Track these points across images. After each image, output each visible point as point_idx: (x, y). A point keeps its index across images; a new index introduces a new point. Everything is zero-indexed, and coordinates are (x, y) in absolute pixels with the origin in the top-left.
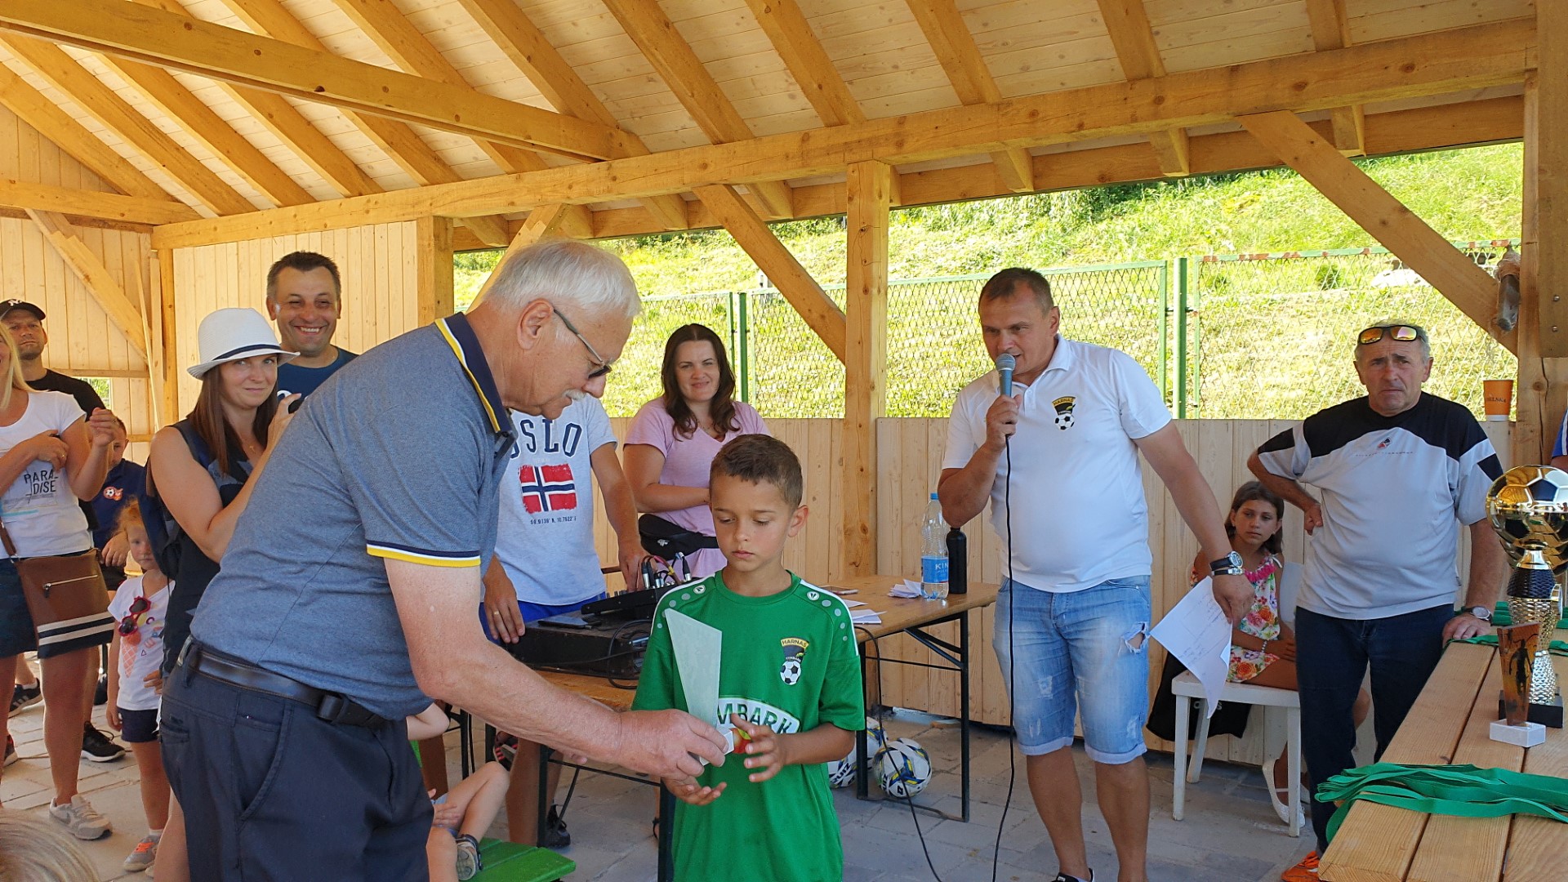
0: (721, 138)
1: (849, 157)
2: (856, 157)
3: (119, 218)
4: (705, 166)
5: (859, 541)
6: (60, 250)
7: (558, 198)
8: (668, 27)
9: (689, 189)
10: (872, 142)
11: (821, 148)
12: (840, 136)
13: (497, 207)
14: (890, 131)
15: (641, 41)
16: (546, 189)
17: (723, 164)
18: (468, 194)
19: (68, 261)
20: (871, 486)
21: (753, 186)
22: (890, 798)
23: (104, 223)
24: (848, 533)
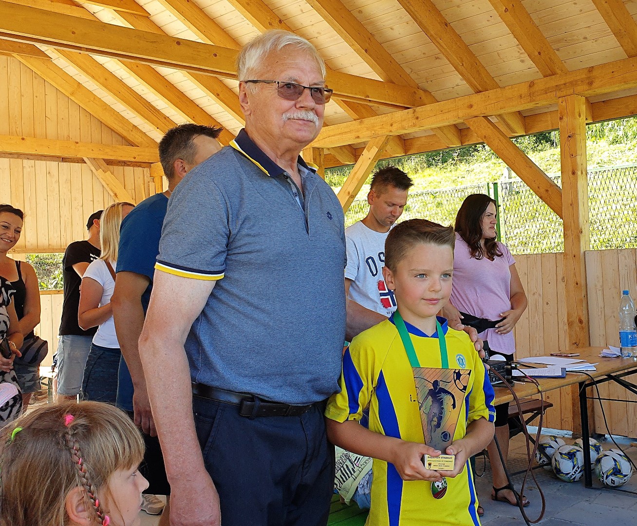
0: (480, 89)
1: (559, 94)
2: (564, 93)
3: (133, 160)
4: (471, 106)
5: (578, 329)
6: (102, 181)
7: (385, 132)
8: (446, 25)
9: (461, 121)
10: (573, 84)
11: (543, 90)
12: (553, 82)
13: (349, 140)
14: (584, 76)
15: (431, 35)
16: (377, 128)
17: (481, 104)
18: (332, 134)
19: (105, 186)
20: (584, 293)
21: (500, 116)
22: (607, 488)
23: (125, 163)
24: (570, 324)
